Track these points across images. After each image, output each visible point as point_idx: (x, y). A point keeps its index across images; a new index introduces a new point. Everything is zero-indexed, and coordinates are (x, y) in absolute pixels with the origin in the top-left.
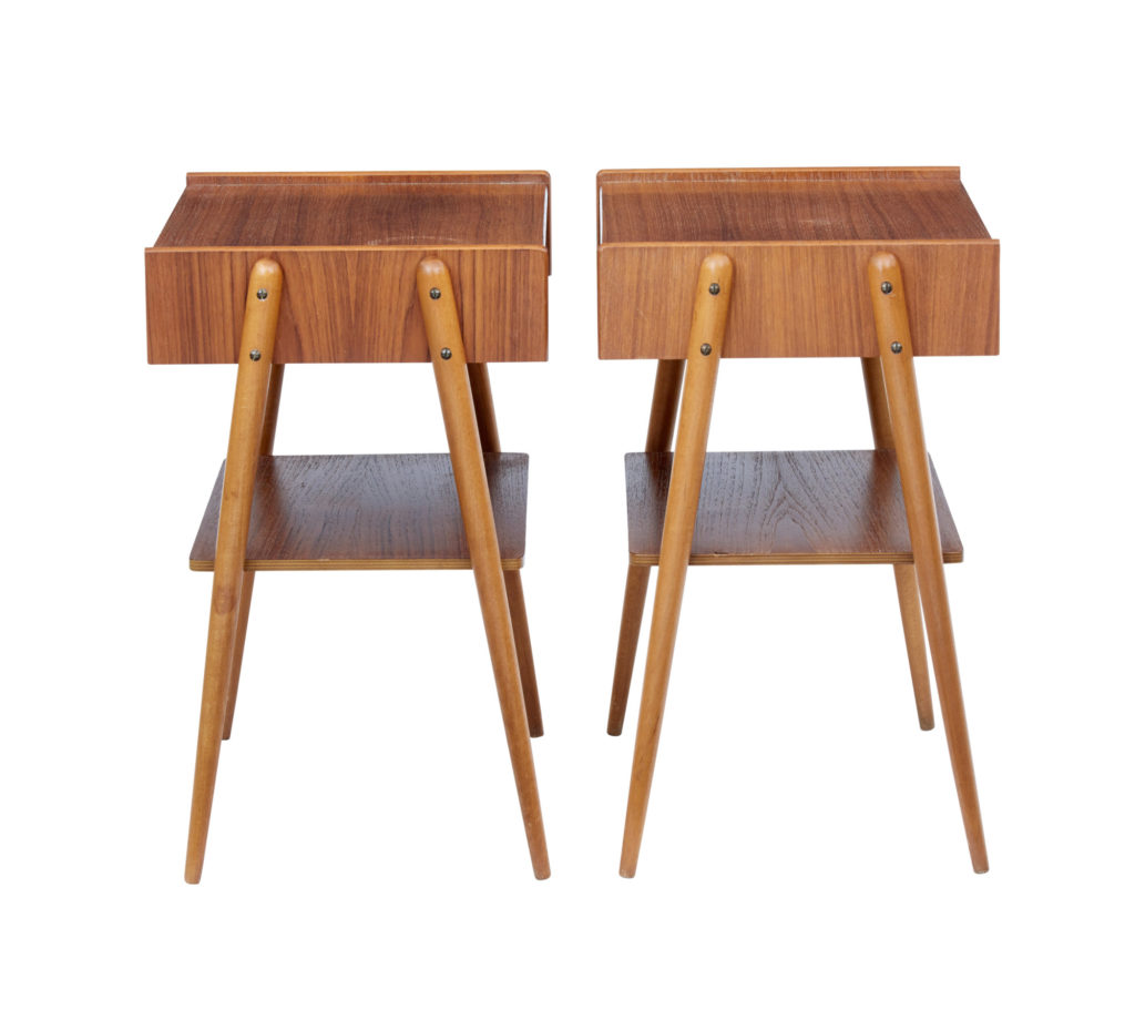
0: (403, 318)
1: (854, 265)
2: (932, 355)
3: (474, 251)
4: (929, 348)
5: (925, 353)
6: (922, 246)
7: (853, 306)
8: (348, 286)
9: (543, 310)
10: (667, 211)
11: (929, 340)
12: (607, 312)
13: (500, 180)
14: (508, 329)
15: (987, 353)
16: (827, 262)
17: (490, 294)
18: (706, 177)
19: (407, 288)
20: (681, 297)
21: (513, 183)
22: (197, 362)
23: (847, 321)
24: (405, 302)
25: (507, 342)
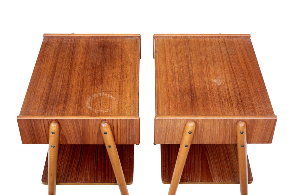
0: (96, 135)
1: (232, 124)
2: (252, 143)
3: (117, 120)
4: (251, 142)
5: (250, 143)
6: (253, 119)
7: (231, 132)
8: (79, 127)
9: (138, 133)
10: (173, 68)
11: (252, 140)
12: (157, 133)
13: (127, 37)
14: (128, 137)
15: (268, 143)
16: (224, 123)
17: (122, 129)
18: (182, 37)
19: (97, 128)
20: (179, 130)
21: (131, 38)
22: (36, 144)
23: (228, 136)
24: (97, 131)
25: (128, 140)
